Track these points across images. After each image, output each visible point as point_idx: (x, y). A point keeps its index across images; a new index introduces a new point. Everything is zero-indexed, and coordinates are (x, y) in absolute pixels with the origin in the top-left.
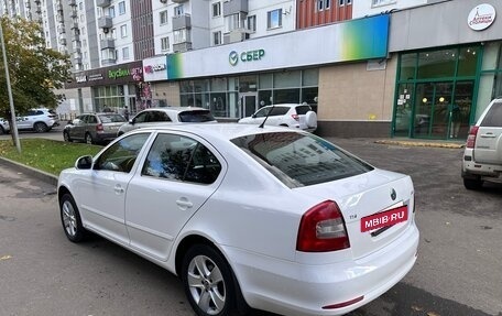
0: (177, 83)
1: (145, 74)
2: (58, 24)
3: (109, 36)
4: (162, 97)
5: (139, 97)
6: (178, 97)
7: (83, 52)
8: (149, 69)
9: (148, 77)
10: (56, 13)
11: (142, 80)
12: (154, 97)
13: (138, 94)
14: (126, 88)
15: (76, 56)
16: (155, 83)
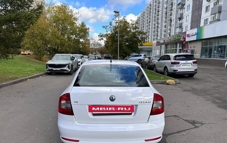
0: (201, 41)
1: (186, 38)
2: (164, 19)
3: (181, 21)
4: (193, 49)
5: (183, 49)
6: (201, 48)
7: (172, 30)
8: (188, 36)
9: (187, 39)
10: (164, 14)
11: (185, 41)
12: (189, 48)
13: (182, 47)
14: (178, 45)
15: (169, 31)
16: (191, 42)
